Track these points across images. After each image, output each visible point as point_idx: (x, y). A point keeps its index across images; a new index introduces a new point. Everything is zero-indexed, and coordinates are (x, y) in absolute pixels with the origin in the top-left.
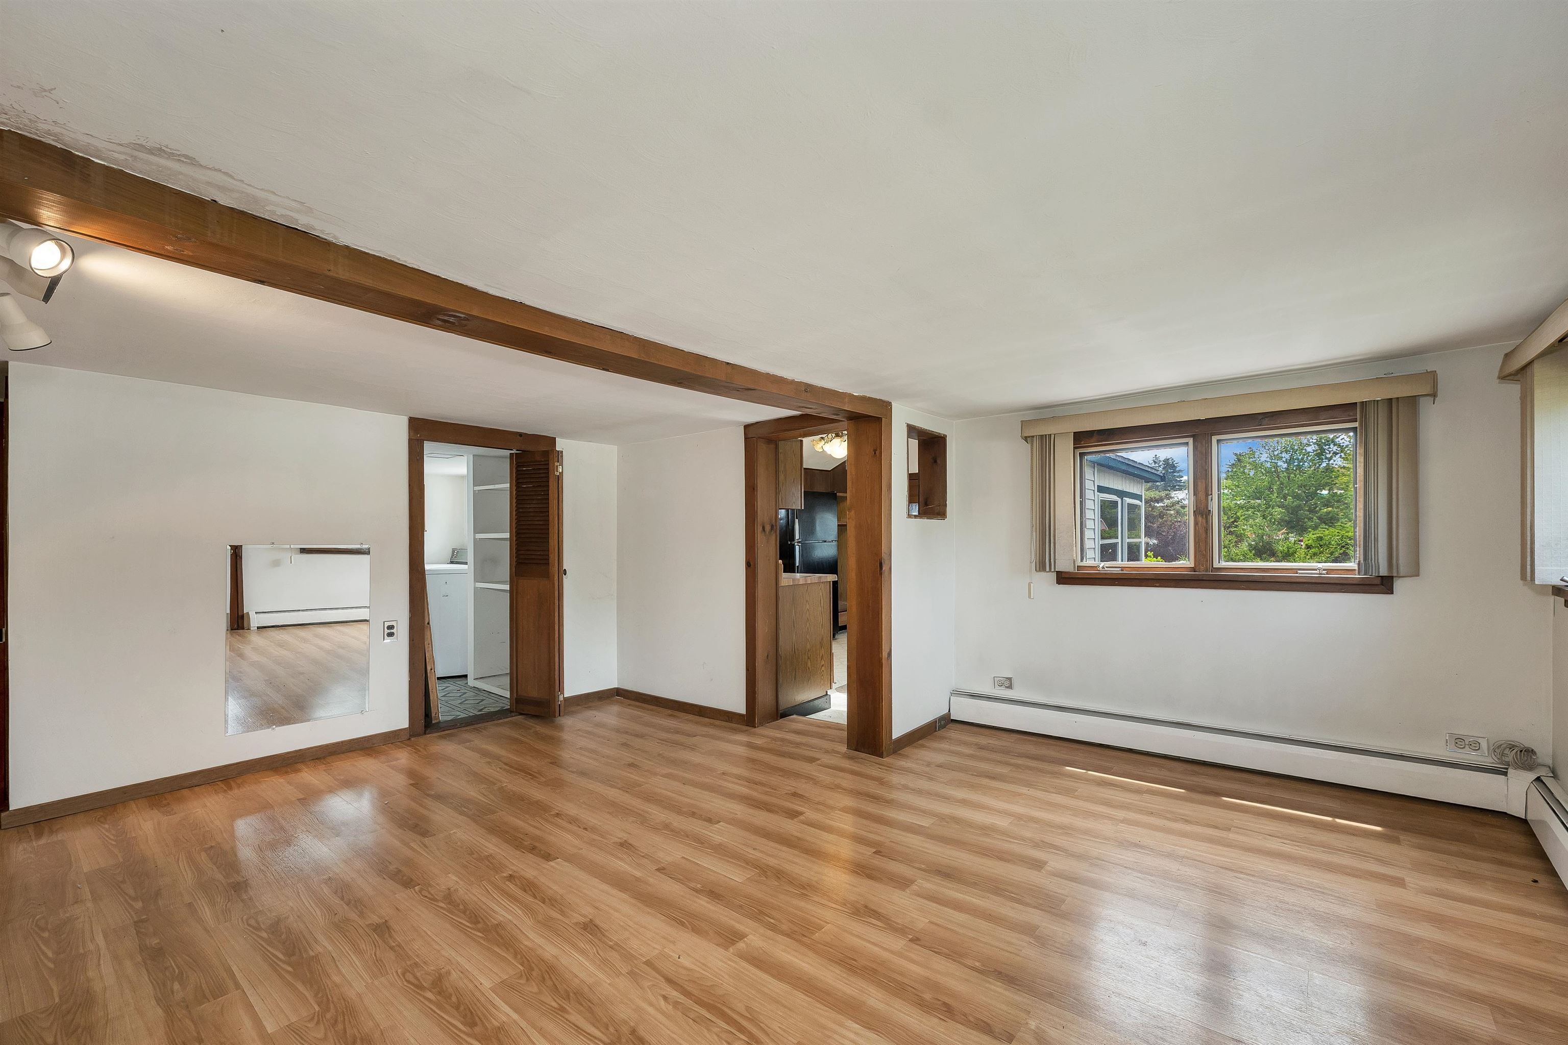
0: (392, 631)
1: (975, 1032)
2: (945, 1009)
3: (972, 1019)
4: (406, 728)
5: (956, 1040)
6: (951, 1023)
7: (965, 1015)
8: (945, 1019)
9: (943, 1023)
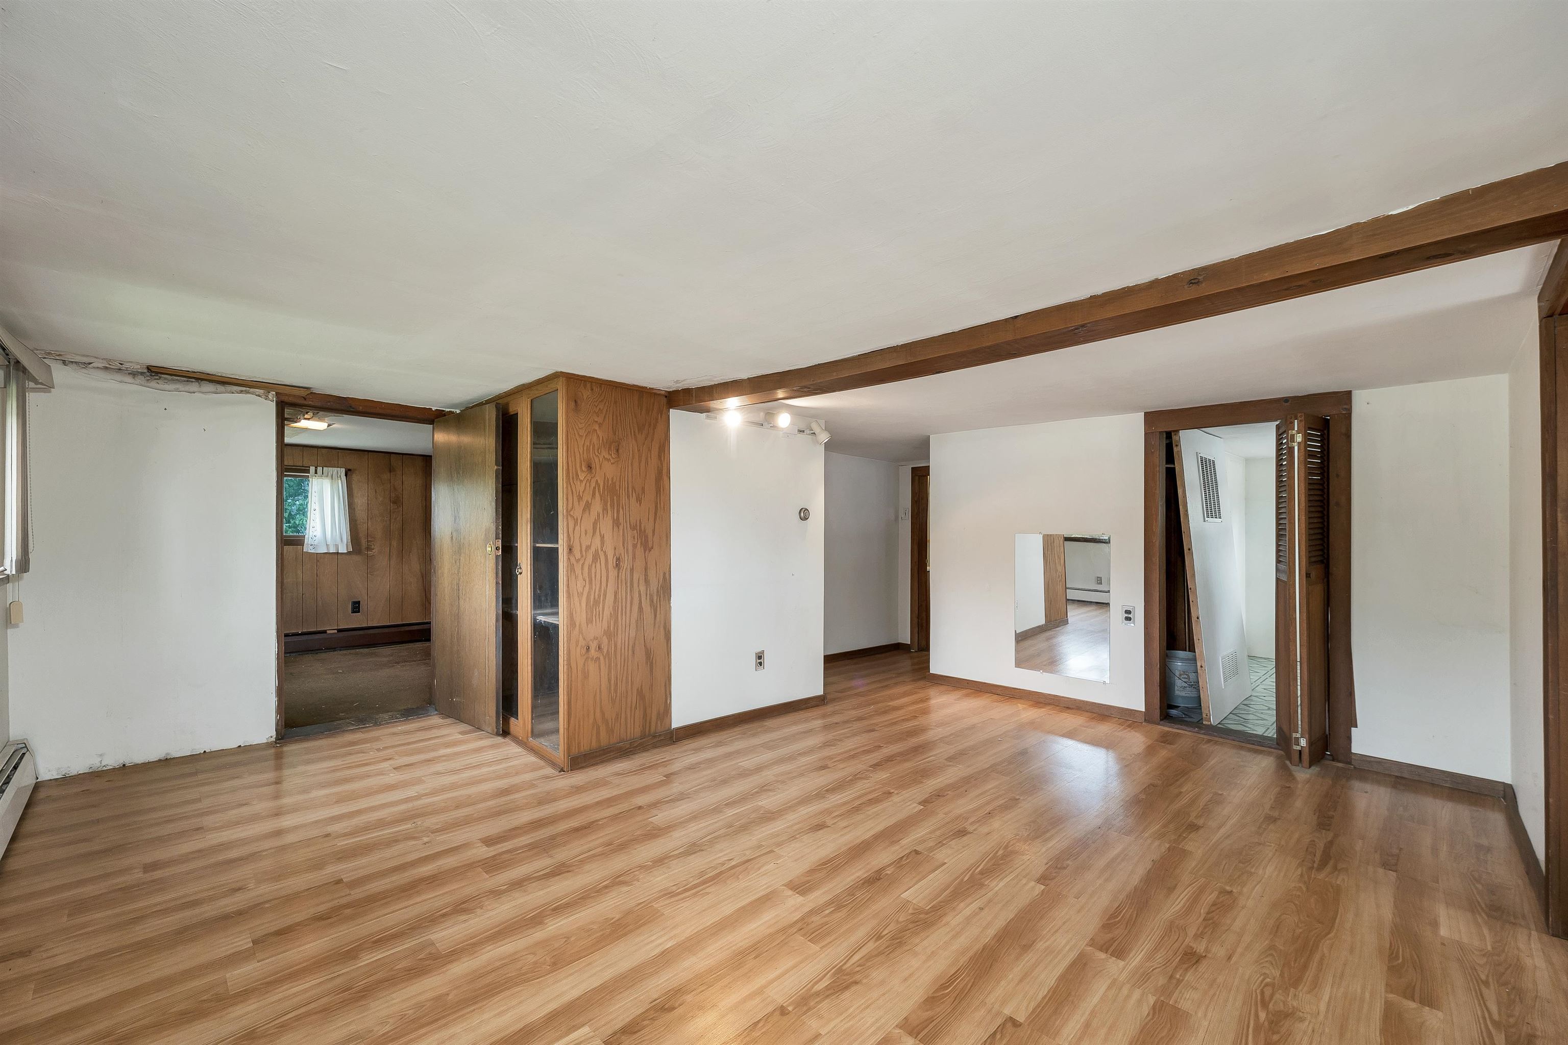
0: (1127, 615)
1: (628, 1020)
2: (666, 1007)
3: (645, 1023)
4: (1141, 711)
5: (626, 1003)
6: (647, 1006)
7: (653, 1019)
8: (654, 1003)
9: (651, 1000)
